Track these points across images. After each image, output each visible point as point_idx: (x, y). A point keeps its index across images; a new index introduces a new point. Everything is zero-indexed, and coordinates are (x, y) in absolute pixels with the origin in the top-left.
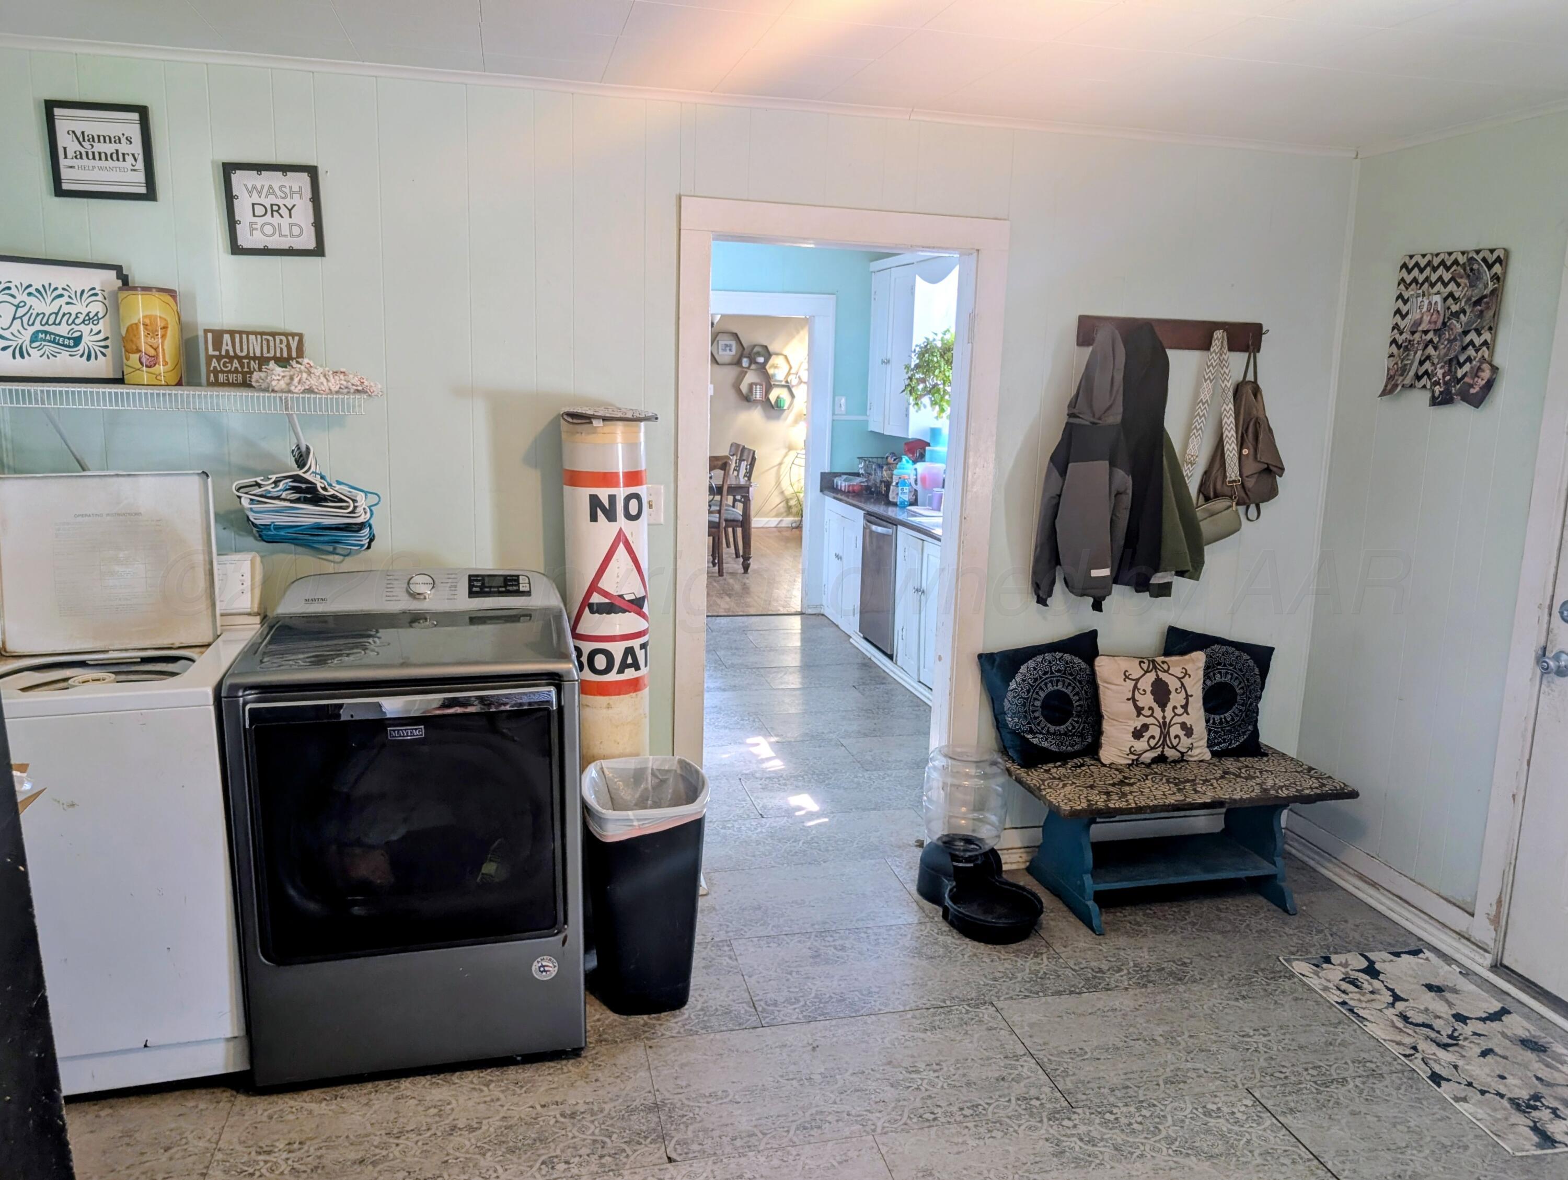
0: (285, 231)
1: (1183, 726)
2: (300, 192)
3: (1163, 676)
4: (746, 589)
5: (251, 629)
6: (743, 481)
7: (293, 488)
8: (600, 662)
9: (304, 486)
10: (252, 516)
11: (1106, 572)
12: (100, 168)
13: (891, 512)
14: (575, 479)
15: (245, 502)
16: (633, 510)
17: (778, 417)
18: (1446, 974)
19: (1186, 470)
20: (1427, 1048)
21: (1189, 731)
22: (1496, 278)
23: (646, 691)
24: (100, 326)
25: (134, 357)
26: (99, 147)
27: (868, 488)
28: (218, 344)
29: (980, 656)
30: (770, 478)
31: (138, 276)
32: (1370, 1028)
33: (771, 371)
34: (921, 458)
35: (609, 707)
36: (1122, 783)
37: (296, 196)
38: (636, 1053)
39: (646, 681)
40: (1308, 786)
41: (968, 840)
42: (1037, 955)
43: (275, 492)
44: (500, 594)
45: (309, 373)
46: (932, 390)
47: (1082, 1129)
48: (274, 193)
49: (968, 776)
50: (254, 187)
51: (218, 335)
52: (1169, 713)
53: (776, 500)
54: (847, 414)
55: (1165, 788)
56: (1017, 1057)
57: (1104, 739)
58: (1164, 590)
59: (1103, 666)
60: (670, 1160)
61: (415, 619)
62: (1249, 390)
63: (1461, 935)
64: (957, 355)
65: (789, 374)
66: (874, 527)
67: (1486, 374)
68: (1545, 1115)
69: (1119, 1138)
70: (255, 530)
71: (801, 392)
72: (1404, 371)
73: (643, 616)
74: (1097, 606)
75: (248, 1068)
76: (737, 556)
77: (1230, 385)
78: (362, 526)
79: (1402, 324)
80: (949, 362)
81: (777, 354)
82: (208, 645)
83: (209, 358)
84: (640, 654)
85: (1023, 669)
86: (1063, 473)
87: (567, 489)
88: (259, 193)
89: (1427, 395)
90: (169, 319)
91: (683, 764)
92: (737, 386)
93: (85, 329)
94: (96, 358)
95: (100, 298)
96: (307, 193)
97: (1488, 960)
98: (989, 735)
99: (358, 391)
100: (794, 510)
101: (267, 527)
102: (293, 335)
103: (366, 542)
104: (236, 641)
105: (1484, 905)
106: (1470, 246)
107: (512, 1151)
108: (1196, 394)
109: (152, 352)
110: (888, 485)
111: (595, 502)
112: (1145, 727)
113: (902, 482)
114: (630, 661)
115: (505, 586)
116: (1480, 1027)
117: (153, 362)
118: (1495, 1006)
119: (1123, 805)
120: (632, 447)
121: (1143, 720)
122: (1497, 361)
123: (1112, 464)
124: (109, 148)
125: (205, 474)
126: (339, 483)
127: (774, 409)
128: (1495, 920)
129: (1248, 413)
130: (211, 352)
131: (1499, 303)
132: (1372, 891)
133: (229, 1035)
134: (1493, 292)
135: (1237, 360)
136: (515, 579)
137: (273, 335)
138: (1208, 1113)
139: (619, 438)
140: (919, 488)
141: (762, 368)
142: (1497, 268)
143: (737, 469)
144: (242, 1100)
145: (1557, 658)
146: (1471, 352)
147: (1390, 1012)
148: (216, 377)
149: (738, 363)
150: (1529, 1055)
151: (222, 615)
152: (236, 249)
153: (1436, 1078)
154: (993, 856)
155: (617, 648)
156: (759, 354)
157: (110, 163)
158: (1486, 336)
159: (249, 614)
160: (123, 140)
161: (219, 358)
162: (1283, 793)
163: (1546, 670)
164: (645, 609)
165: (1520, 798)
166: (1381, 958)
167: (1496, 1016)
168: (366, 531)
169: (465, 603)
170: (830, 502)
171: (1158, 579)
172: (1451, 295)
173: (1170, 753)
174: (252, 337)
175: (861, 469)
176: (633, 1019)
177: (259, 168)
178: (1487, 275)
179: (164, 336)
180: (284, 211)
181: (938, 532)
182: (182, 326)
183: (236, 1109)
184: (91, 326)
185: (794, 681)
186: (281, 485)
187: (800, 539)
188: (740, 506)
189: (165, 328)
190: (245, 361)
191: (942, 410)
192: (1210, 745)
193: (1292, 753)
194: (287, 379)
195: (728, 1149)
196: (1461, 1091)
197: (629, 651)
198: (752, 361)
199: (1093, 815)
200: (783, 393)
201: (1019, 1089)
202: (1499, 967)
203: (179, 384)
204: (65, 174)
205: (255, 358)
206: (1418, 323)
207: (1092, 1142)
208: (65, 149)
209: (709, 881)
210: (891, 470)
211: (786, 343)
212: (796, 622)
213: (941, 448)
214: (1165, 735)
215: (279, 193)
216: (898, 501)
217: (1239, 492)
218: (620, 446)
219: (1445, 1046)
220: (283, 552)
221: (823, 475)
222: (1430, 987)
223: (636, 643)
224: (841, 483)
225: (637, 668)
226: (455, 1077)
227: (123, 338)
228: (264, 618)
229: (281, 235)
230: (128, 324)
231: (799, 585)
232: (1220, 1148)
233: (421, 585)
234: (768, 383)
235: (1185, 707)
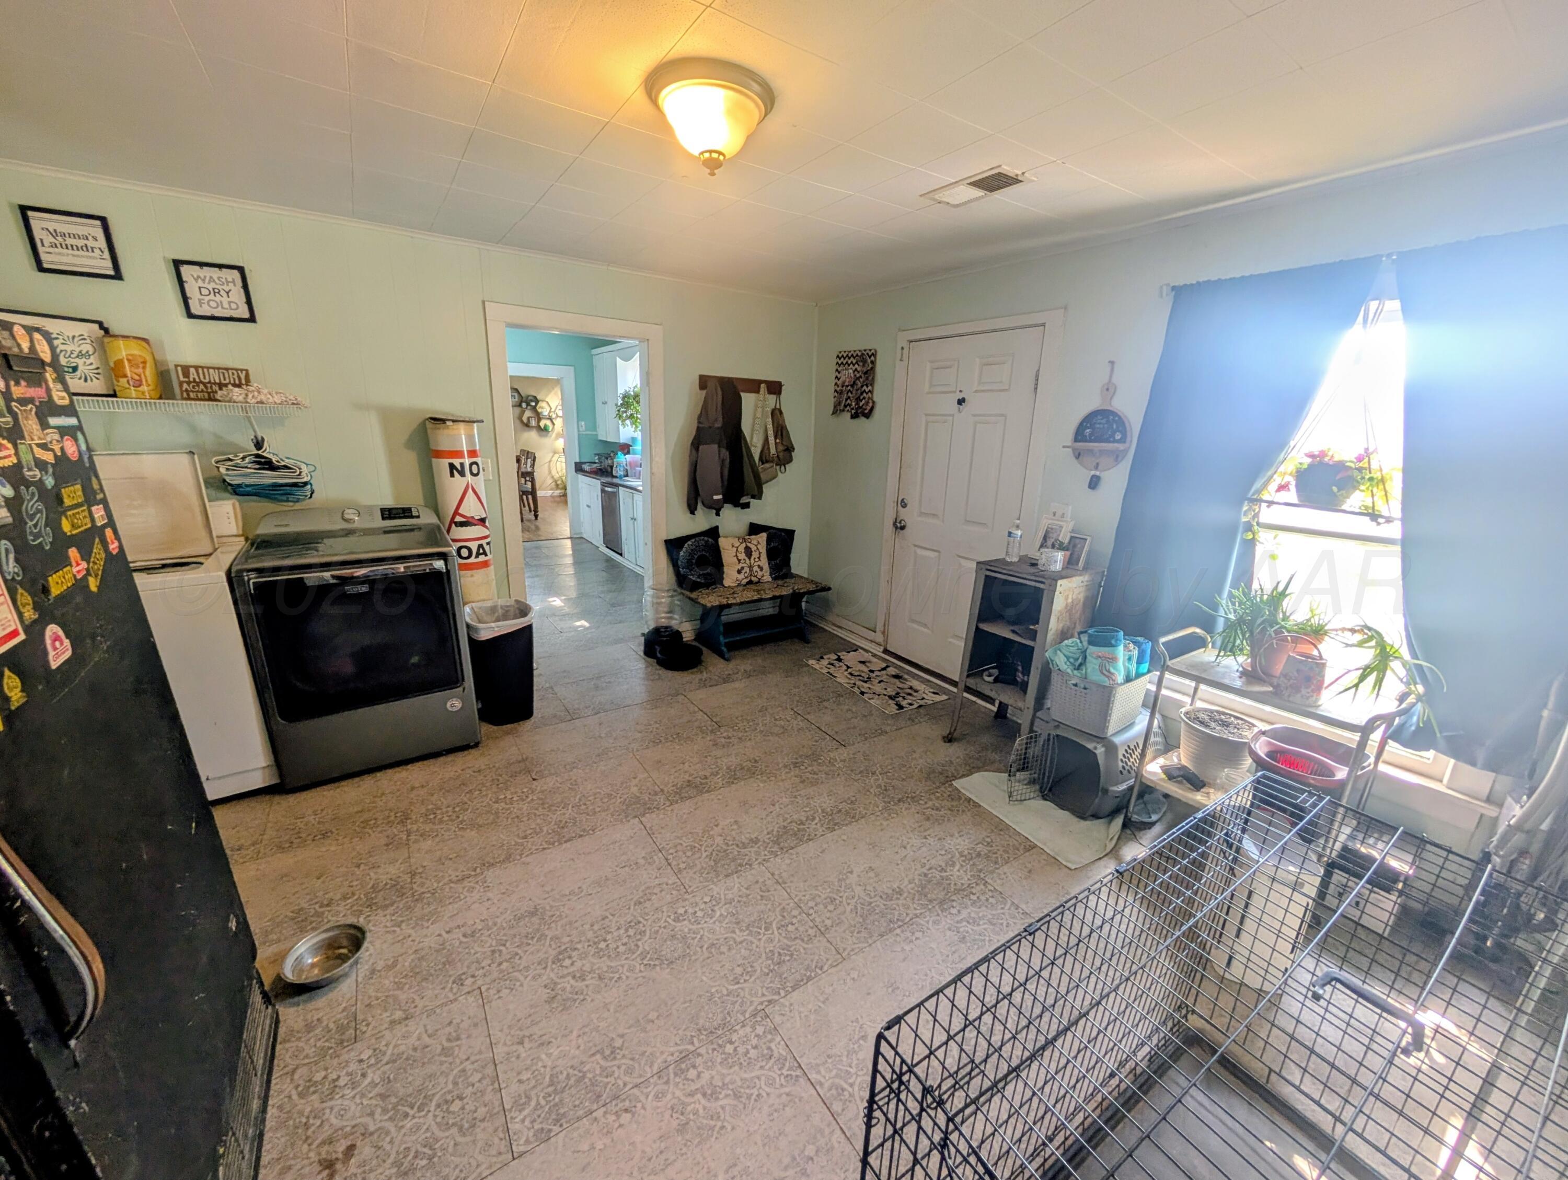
0: (226, 305)
1: (759, 566)
2: (233, 282)
3: (749, 545)
4: (537, 528)
5: (239, 544)
6: (529, 469)
7: (255, 462)
8: (465, 553)
9: (263, 460)
10: (228, 479)
11: (720, 497)
12: (74, 256)
13: (615, 481)
14: (439, 454)
15: (223, 470)
16: (475, 470)
17: (546, 436)
18: (867, 656)
19: (753, 449)
20: (859, 683)
21: (761, 569)
22: (872, 362)
23: (492, 567)
24: (92, 359)
25: (123, 381)
26: (70, 241)
27: (600, 470)
28: (186, 372)
29: (666, 541)
30: (545, 469)
31: (114, 328)
32: (838, 680)
33: (540, 410)
34: (628, 453)
35: (472, 576)
36: (733, 593)
37: (231, 285)
38: (509, 740)
39: (491, 562)
40: (812, 587)
41: (666, 628)
42: (701, 672)
43: (243, 464)
44: (400, 518)
45: (259, 392)
46: (631, 416)
47: (725, 734)
48: (214, 281)
49: (663, 597)
50: (199, 277)
51: (186, 369)
52: (752, 561)
53: (549, 481)
54: (586, 430)
55: (752, 593)
56: (695, 712)
57: (725, 576)
58: (746, 506)
59: (722, 541)
60: (534, 780)
61: (348, 533)
62: (777, 412)
63: (872, 641)
64: (642, 399)
65: (550, 412)
66: (606, 489)
67: (871, 405)
68: (901, 699)
69: (740, 735)
70: (229, 488)
71: (559, 423)
72: (840, 403)
73: (486, 527)
74: (718, 514)
75: (278, 781)
76: (530, 511)
77: (769, 410)
78: (306, 484)
79: (839, 383)
80: (638, 402)
81: (543, 401)
82: (210, 555)
83: (181, 384)
84: (487, 548)
85: (686, 545)
86: (697, 450)
87: (434, 460)
88: (204, 280)
89: (849, 414)
90: (144, 355)
91: (517, 601)
92: (520, 418)
93: (80, 362)
94: (92, 380)
95: (88, 341)
96: (239, 283)
97: (882, 649)
98: (673, 579)
99: (293, 404)
100: (561, 486)
101: (239, 486)
102: (242, 370)
103: (309, 494)
104: (231, 552)
105: (879, 628)
106: (863, 349)
107: (448, 791)
108: (755, 415)
109: (137, 378)
110: (612, 467)
111: (452, 466)
112: (743, 568)
113: (619, 464)
114: (481, 551)
115: (404, 513)
116: (878, 673)
117: (138, 384)
118: (884, 665)
119: (734, 601)
120: (470, 438)
121: (741, 565)
122: (875, 399)
123: (719, 447)
124: (81, 243)
125: (192, 453)
126: (288, 458)
127: (543, 431)
128: (883, 633)
129: (778, 423)
130: (182, 379)
131: (874, 373)
132: (839, 630)
133: (264, 765)
134: (872, 368)
135: (772, 399)
136: (409, 510)
137: (227, 369)
138: (776, 720)
139: (462, 432)
140: (628, 468)
141: (534, 408)
142: (872, 358)
143: (526, 463)
144: (277, 798)
145: (900, 522)
146: (865, 395)
147: (846, 673)
148: (188, 395)
149: (520, 405)
150: (897, 681)
151: (218, 537)
152: (190, 315)
153: (862, 693)
154: (678, 634)
155: (474, 546)
156: (532, 401)
157: (81, 253)
158: (870, 388)
159: (236, 536)
160: (90, 238)
161: (189, 383)
162: (802, 591)
163: (896, 528)
164: (487, 524)
165: (890, 582)
166: (843, 655)
167: (884, 669)
168: (309, 487)
169: (379, 523)
170: (581, 477)
171: (744, 500)
172: (856, 370)
173: (754, 579)
174: (211, 371)
175: (596, 459)
176: (504, 727)
177: (202, 264)
178: (869, 361)
179: (144, 368)
180: (222, 293)
181: (640, 488)
182: (156, 362)
183: (275, 802)
184: (84, 360)
185: (571, 571)
186: (247, 460)
187: (566, 502)
188: (529, 484)
189: (144, 362)
190: (209, 385)
191: (637, 427)
192: (771, 575)
193: (806, 575)
194: (244, 396)
195: (563, 770)
196: (871, 696)
197: (481, 546)
198: (528, 405)
199: (722, 607)
200: (548, 423)
201: (696, 724)
202: (886, 651)
203: (160, 398)
204: (43, 257)
205: (215, 383)
206: (844, 382)
207: (729, 738)
208: (42, 240)
209: (538, 664)
210: (612, 459)
211: (547, 395)
212: (568, 543)
213: (638, 447)
214: (751, 571)
215: (217, 281)
216: (618, 475)
217: (776, 459)
218: (463, 437)
219: (866, 682)
220: (254, 501)
221: (576, 463)
222: (861, 662)
223: (484, 542)
224: (586, 467)
225: (486, 555)
226: (409, 767)
227: (113, 369)
228: (247, 539)
229: (223, 308)
230: (116, 359)
231: (568, 524)
232: (782, 730)
233: (350, 514)
234: (539, 417)
235: (759, 558)
